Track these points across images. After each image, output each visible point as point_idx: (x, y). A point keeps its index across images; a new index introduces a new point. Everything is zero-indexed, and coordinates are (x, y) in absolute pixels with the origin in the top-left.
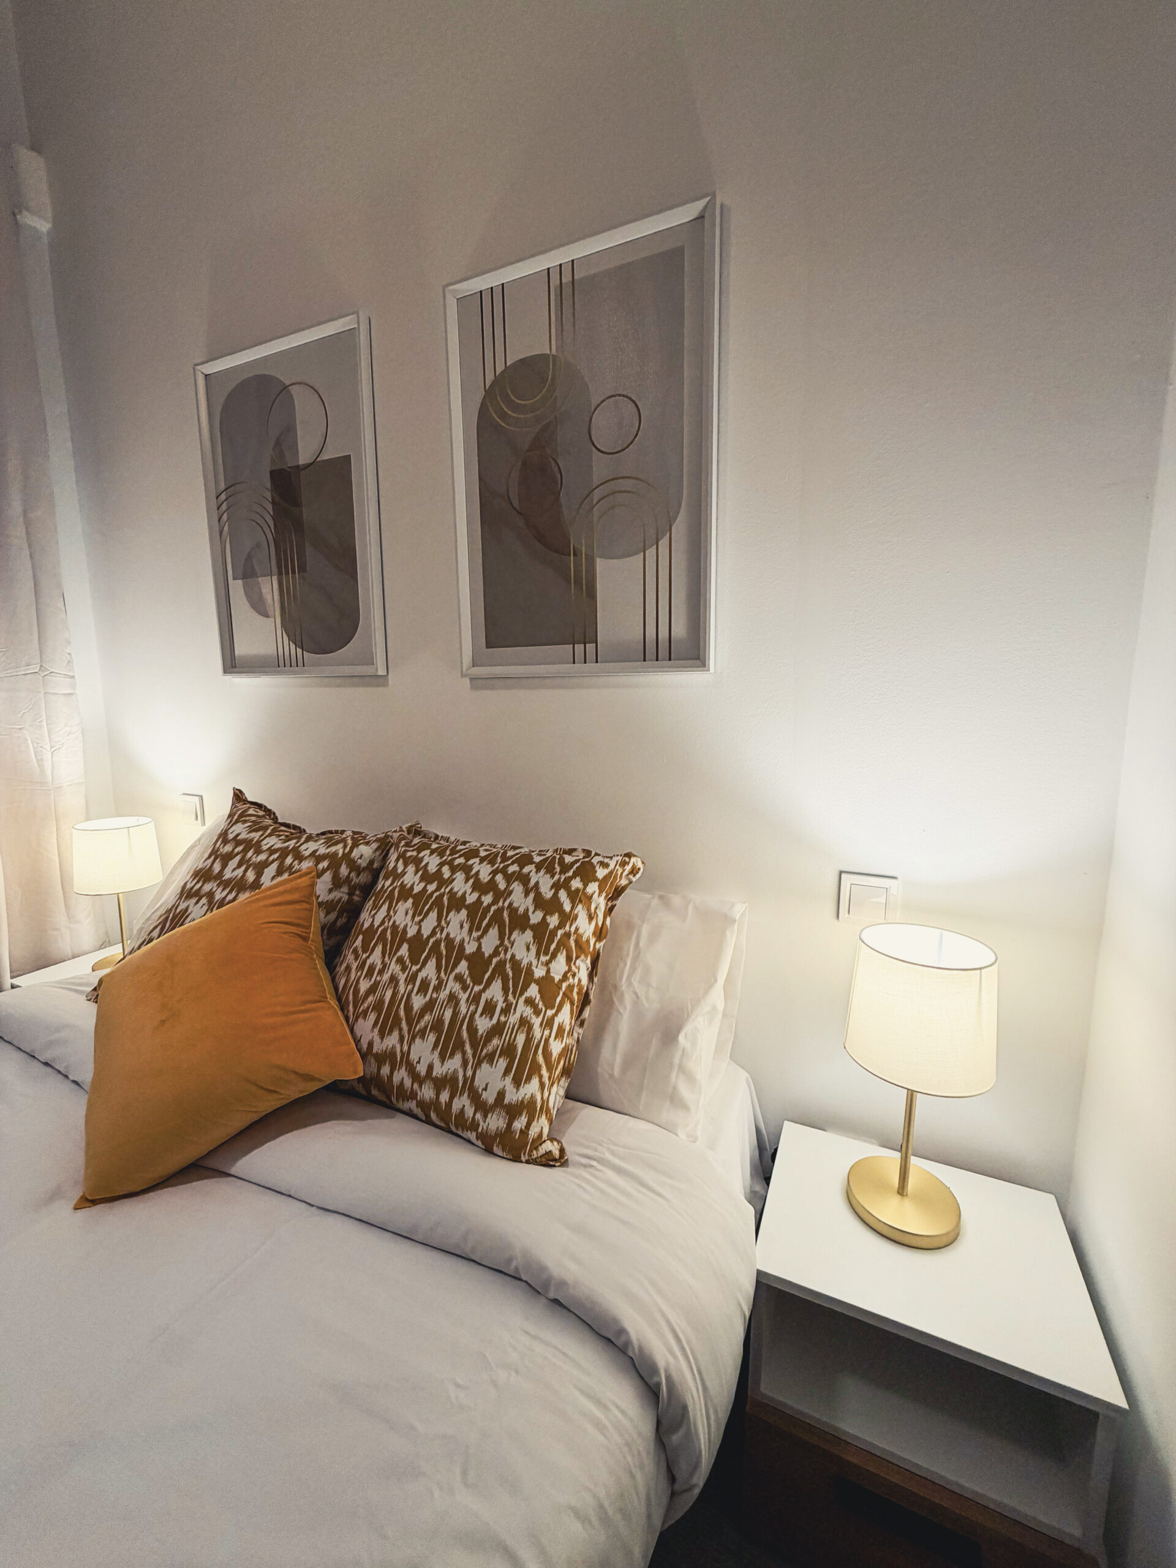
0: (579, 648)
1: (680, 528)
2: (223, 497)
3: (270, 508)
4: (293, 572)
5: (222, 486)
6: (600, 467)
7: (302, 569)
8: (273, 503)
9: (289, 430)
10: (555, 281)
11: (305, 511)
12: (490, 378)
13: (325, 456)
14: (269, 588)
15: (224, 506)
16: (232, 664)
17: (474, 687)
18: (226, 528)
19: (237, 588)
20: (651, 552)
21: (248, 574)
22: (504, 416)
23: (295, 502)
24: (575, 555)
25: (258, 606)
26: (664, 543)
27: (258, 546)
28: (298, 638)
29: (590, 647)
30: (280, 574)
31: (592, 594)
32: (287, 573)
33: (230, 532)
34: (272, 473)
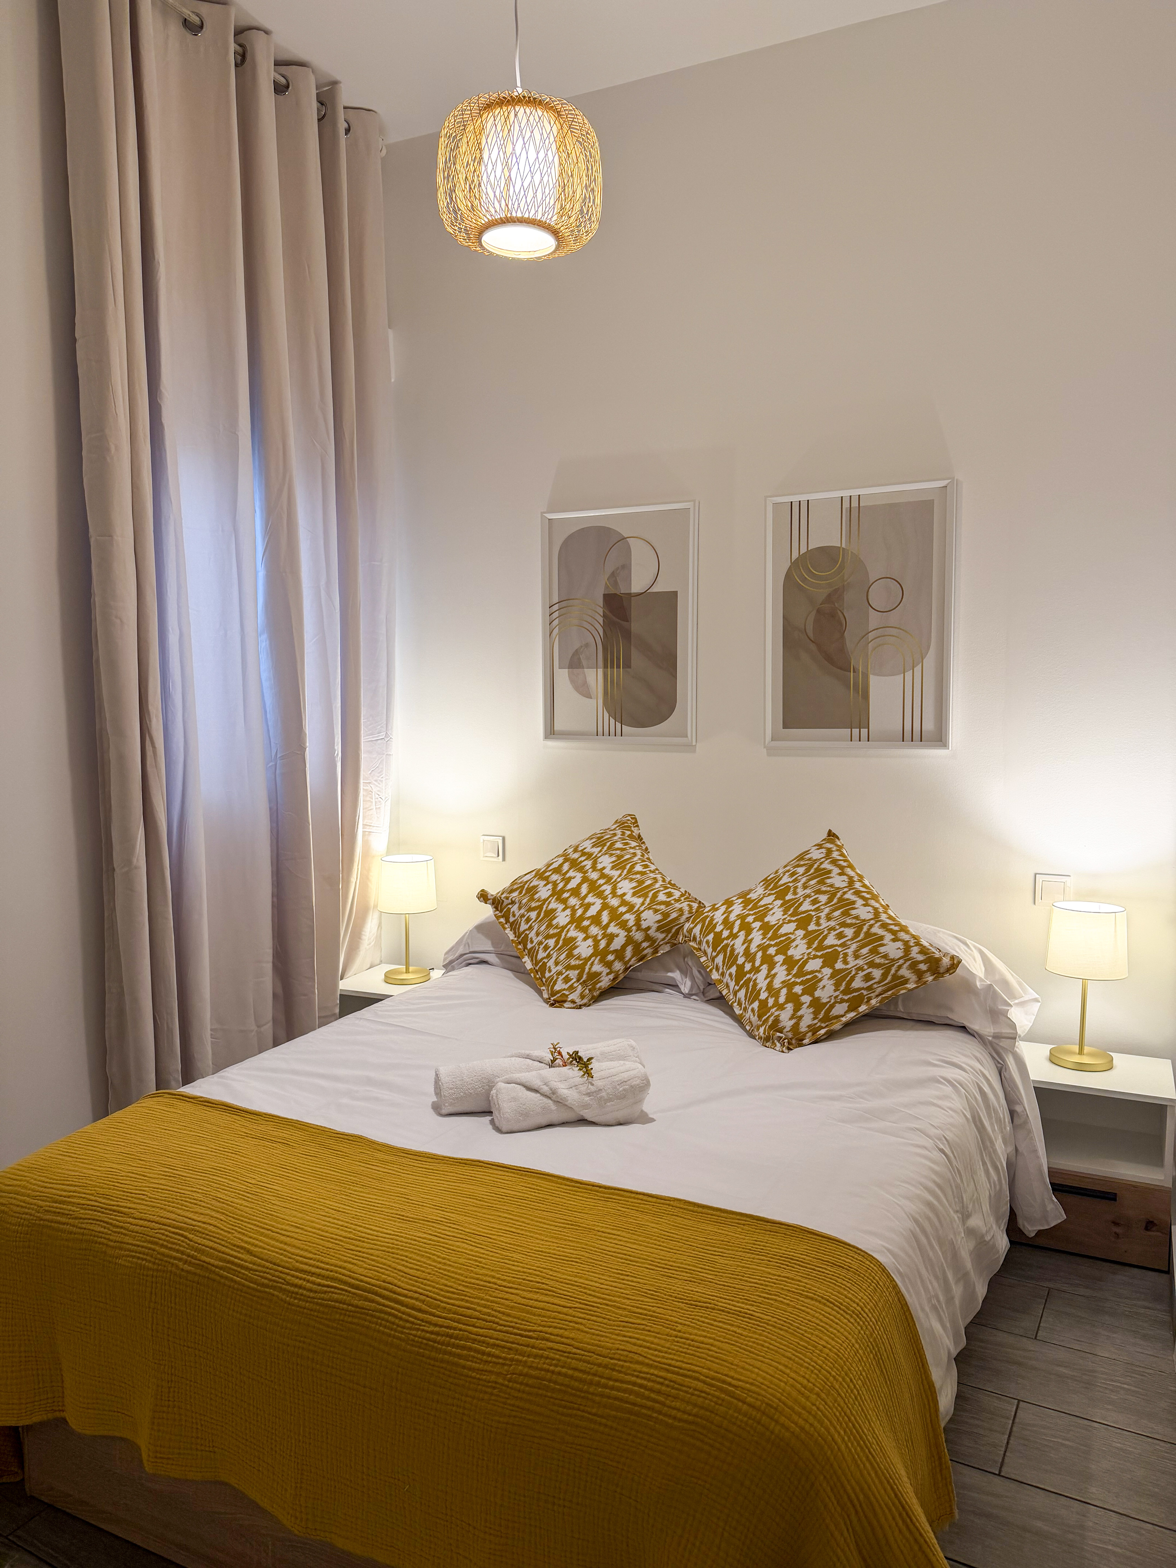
0: (856, 731)
1: (930, 661)
2: (556, 607)
3: (601, 620)
4: (618, 667)
5: (556, 600)
6: (874, 619)
7: (627, 665)
8: (605, 616)
9: (626, 567)
10: (846, 505)
11: (632, 625)
12: (795, 555)
13: (655, 589)
14: (595, 677)
15: (556, 615)
16: (551, 732)
17: (769, 755)
18: (556, 631)
19: (562, 676)
20: (909, 675)
21: (574, 663)
22: (804, 580)
23: (626, 618)
24: (854, 671)
25: (583, 690)
26: (918, 669)
27: (587, 645)
28: (618, 716)
29: (864, 731)
30: (605, 667)
31: (866, 696)
32: (612, 667)
33: (559, 634)
34: (604, 595)
